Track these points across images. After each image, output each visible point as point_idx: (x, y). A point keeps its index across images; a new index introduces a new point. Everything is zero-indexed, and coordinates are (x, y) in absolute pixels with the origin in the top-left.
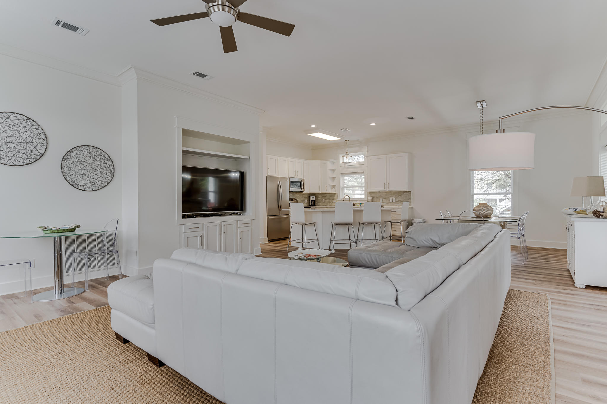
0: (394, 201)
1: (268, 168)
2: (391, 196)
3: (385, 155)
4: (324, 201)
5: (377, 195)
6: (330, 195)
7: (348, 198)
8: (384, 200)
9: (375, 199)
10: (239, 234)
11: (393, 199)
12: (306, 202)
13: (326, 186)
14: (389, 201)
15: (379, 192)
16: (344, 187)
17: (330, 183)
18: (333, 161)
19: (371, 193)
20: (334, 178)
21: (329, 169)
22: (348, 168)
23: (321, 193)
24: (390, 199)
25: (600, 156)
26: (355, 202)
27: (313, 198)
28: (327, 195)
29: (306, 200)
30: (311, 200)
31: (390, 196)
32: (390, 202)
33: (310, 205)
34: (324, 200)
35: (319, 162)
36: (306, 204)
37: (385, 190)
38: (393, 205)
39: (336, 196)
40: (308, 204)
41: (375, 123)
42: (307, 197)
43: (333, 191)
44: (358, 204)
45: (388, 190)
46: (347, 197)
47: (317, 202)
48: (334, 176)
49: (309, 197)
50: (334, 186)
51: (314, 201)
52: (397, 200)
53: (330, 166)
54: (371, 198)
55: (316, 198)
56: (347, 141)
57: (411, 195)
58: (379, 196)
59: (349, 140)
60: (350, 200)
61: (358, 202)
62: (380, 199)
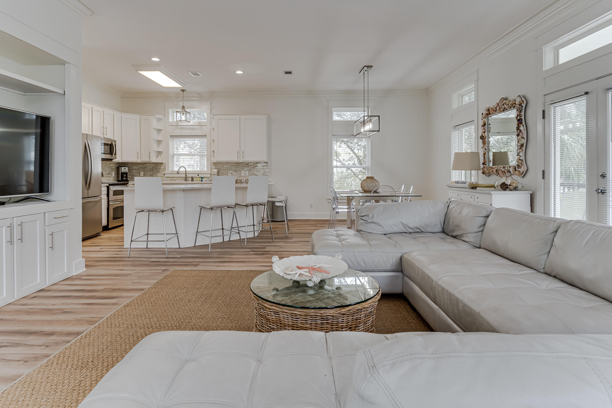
0: (247, 174)
2: (243, 167)
3: (238, 115)
4: (142, 175)
5: (225, 167)
6: (153, 165)
7: (185, 170)
8: (233, 172)
9: (222, 172)
10: (48, 239)
11: (246, 171)
12: (113, 175)
13: (150, 153)
15: (227, 163)
16: (173, 155)
17: (155, 148)
18: (160, 116)
19: (216, 164)
20: (159, 142)
21: (154, 128)
22: (182, 129)
23: (140, 162)
24: (242, 171)
26: (193, 176)
27: (124, 170)
28: (147, 165)
29: (113, 173)
30: (122, 173)
31: (242, 169)
32: (242, 175)
33: (118, 181)
34: (142, 173)
35: (137, 117)
36: (114, 179)
37: (238, 160)
39: (162, 167)
40: (117, 179)
41: (242, 71)
42: (114, 168)
43: (158, 160)
44: (199, 179)
45: (241, 160)
46: (182, 169)
47: (130, 176)
48: (161, 139)
49: (118, 169)
50: (159, 153)
51: (126, 173)
52: (251, 173)
53: (155, 124)
54: (217, 170)
55: (129, 170)
58: (227, 167)
59: (186, 90)
60: (186, 173)
61: (198, 175)
62: (228, 172)
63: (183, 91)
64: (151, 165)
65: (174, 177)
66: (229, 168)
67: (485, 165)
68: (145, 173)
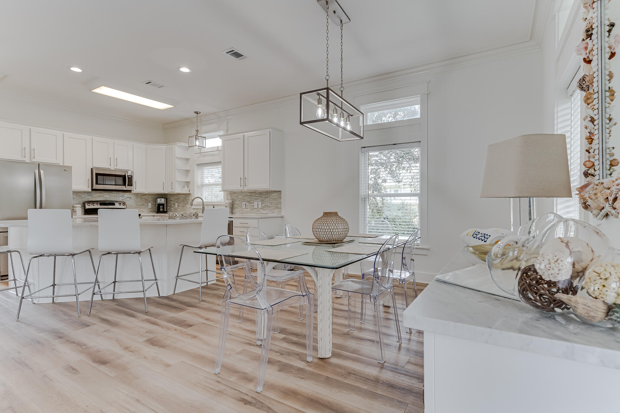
0: (260, 206)
1: (32, 148)
2: (256, 198)
3: (242, 134)
4: (176, 206)
5: (239, 197)
6: (184, 196)
8: (247, 204)
9: (237, 203)
11: (259, 203)
12: (150, 205)
13: (172, 183)
14: (254, 206)
15: (242, 193)
17: (179, 177)
20: (187, 171)
21: (179, 157)
23: (173, 193)
24: (255, 202)
25: (556, 110)
27: (162, 201)
28: (180, 196)
29: (149, 203)
30: (158, 204)
33: (157, 213)
34: (176, 204)
35: (163, 147)
36: (150, 210)
37: (242, 188)
38: (259, 212)
39: (190, 198)
42: (151, 199)
43: (185, 191)
45: (246, 189)
47: (167, 208)
48: (188, 169)
49: (156, 200)
50: (188, 183)
51: (163, 205)
52: (263, 205)
53: (180, 153)
55: (165, 201)
56: (197, 113)
57: (281, 197)
58: (242, 198)
59: (200, 113)
60: (203, 205)
61: (214, 207)
62: (242, 203)
63: (197, 114)
64: (182, 196)
65: (198, 209)
66: (243, 198)
67: (590, 178)
68: (179, 204)
